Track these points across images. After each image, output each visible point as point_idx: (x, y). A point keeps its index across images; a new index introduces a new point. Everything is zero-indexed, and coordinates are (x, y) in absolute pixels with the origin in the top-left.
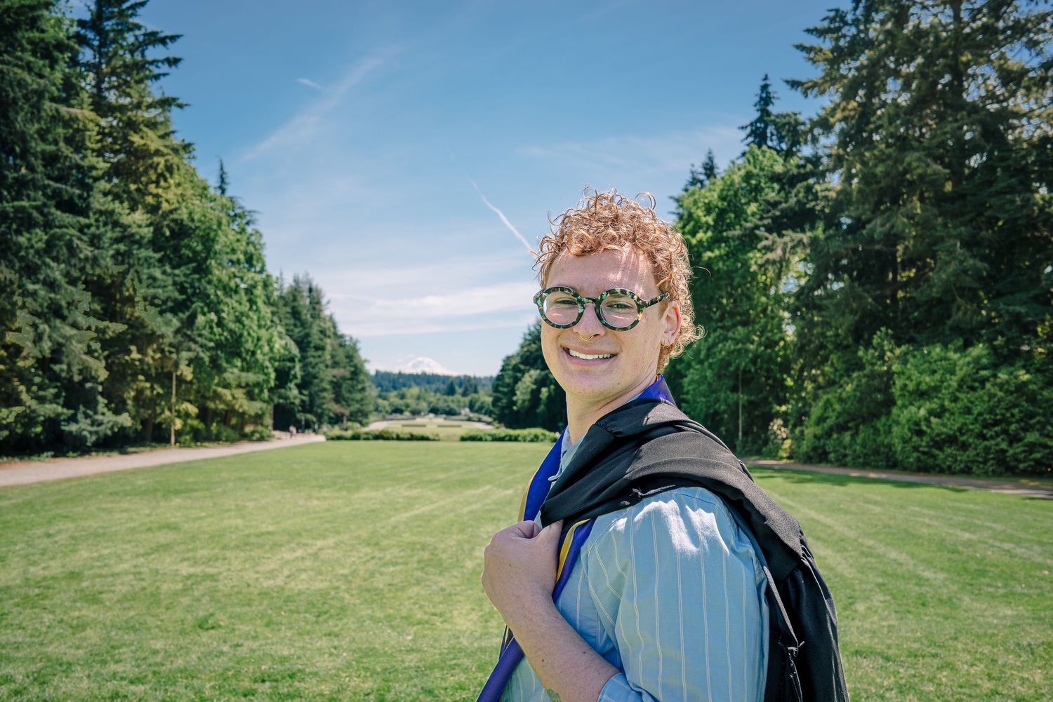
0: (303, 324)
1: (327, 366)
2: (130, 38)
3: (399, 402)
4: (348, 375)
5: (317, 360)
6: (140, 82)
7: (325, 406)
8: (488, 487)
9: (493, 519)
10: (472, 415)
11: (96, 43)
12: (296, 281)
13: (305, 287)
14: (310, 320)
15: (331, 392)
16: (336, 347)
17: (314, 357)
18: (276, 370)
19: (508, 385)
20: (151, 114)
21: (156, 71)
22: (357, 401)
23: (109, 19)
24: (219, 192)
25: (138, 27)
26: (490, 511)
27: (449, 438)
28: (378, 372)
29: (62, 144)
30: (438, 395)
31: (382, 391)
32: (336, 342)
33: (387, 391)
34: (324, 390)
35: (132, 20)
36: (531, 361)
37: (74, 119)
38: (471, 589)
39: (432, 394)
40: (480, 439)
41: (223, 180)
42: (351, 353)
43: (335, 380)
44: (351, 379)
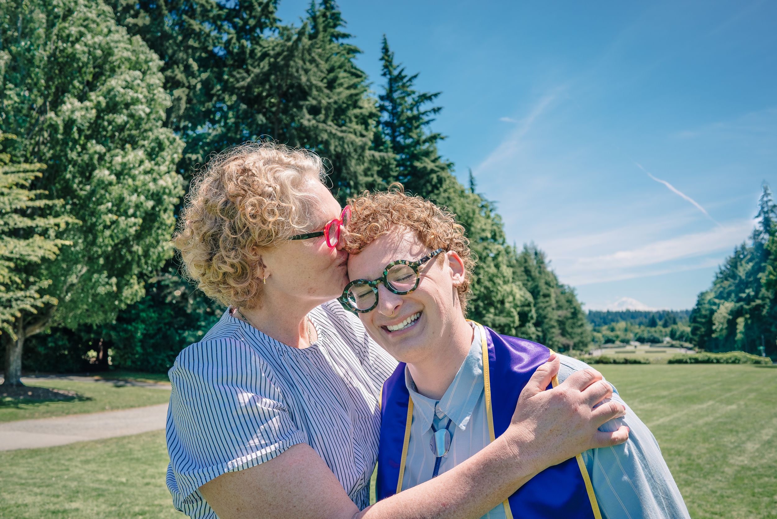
0: (533, 279)
1: (553, 309)
2: (409, 100)
3: (611, 334)
4: (569, 315)
5: (546, 304)
6: (417, 127)
7: (554, 339)
8: (711, 403)
9: (731, 431)
10: (674, 342)
11: (390, 108)
12: (525, 248)
13: (532, 252)
14: (538, 275)
15: (557, 327)
16: (559, 294)
17: (543, 302)
18: (519, 314)
19: (705, 316)
20: (425, 147)
21: (425, 118)
22: (578, 334)
23: (396, 91)
24: (471, 191)
25: (414, 92)
26: (725, 423)
27: (657, 362)
28: (590, 312)
29: (376, 176)
30: (643, 327)
31: (595, 326)
32: (559, 291)
33: (599, 325)
34: (553, 327)
35: (409, 89)
36: (725, 295)
37: (383, 159)
38: (742, 493)
39: (637, 326)
40: (686, 362)
41: (472, 183)
42: (570, 298)
43: (560, 319)
44: (572, 318)
